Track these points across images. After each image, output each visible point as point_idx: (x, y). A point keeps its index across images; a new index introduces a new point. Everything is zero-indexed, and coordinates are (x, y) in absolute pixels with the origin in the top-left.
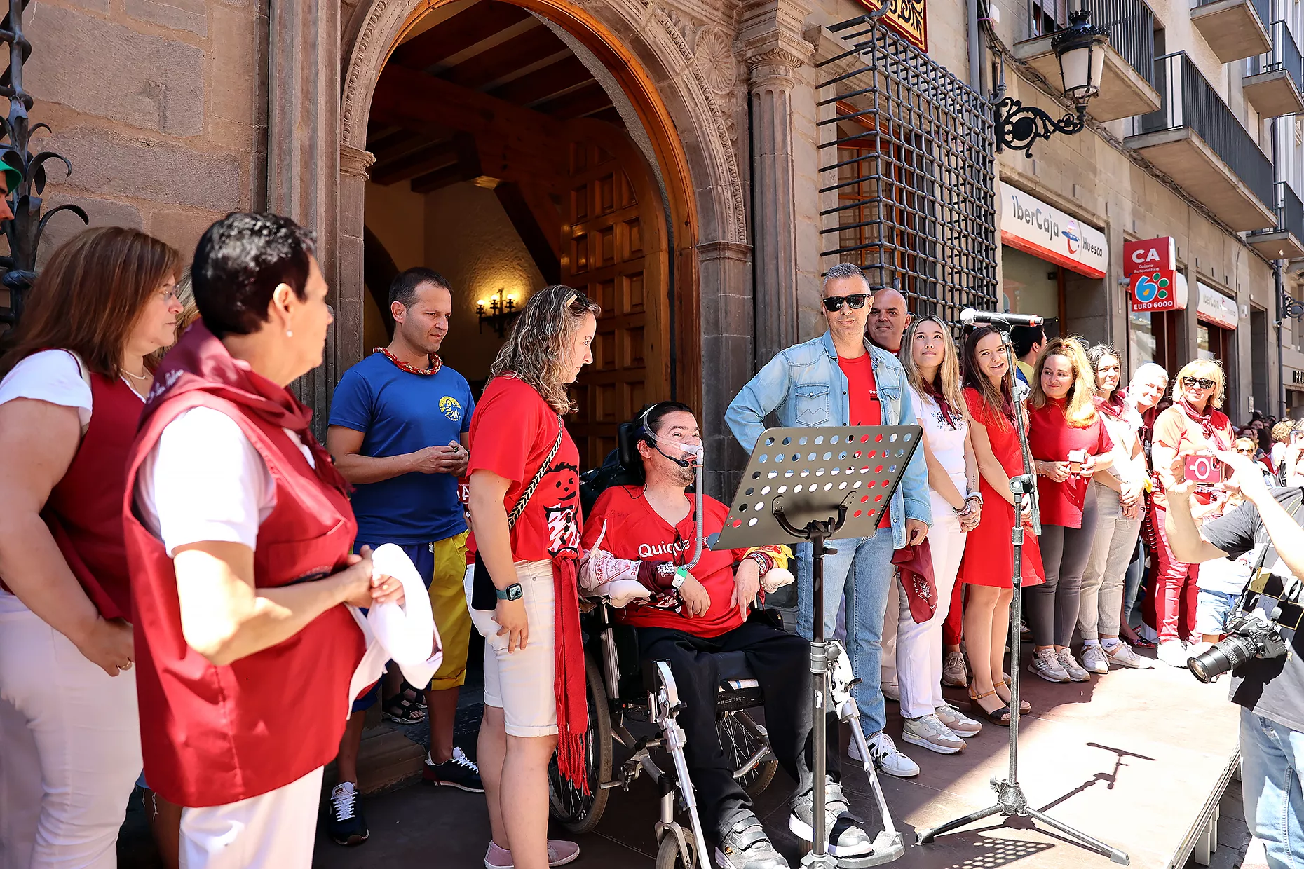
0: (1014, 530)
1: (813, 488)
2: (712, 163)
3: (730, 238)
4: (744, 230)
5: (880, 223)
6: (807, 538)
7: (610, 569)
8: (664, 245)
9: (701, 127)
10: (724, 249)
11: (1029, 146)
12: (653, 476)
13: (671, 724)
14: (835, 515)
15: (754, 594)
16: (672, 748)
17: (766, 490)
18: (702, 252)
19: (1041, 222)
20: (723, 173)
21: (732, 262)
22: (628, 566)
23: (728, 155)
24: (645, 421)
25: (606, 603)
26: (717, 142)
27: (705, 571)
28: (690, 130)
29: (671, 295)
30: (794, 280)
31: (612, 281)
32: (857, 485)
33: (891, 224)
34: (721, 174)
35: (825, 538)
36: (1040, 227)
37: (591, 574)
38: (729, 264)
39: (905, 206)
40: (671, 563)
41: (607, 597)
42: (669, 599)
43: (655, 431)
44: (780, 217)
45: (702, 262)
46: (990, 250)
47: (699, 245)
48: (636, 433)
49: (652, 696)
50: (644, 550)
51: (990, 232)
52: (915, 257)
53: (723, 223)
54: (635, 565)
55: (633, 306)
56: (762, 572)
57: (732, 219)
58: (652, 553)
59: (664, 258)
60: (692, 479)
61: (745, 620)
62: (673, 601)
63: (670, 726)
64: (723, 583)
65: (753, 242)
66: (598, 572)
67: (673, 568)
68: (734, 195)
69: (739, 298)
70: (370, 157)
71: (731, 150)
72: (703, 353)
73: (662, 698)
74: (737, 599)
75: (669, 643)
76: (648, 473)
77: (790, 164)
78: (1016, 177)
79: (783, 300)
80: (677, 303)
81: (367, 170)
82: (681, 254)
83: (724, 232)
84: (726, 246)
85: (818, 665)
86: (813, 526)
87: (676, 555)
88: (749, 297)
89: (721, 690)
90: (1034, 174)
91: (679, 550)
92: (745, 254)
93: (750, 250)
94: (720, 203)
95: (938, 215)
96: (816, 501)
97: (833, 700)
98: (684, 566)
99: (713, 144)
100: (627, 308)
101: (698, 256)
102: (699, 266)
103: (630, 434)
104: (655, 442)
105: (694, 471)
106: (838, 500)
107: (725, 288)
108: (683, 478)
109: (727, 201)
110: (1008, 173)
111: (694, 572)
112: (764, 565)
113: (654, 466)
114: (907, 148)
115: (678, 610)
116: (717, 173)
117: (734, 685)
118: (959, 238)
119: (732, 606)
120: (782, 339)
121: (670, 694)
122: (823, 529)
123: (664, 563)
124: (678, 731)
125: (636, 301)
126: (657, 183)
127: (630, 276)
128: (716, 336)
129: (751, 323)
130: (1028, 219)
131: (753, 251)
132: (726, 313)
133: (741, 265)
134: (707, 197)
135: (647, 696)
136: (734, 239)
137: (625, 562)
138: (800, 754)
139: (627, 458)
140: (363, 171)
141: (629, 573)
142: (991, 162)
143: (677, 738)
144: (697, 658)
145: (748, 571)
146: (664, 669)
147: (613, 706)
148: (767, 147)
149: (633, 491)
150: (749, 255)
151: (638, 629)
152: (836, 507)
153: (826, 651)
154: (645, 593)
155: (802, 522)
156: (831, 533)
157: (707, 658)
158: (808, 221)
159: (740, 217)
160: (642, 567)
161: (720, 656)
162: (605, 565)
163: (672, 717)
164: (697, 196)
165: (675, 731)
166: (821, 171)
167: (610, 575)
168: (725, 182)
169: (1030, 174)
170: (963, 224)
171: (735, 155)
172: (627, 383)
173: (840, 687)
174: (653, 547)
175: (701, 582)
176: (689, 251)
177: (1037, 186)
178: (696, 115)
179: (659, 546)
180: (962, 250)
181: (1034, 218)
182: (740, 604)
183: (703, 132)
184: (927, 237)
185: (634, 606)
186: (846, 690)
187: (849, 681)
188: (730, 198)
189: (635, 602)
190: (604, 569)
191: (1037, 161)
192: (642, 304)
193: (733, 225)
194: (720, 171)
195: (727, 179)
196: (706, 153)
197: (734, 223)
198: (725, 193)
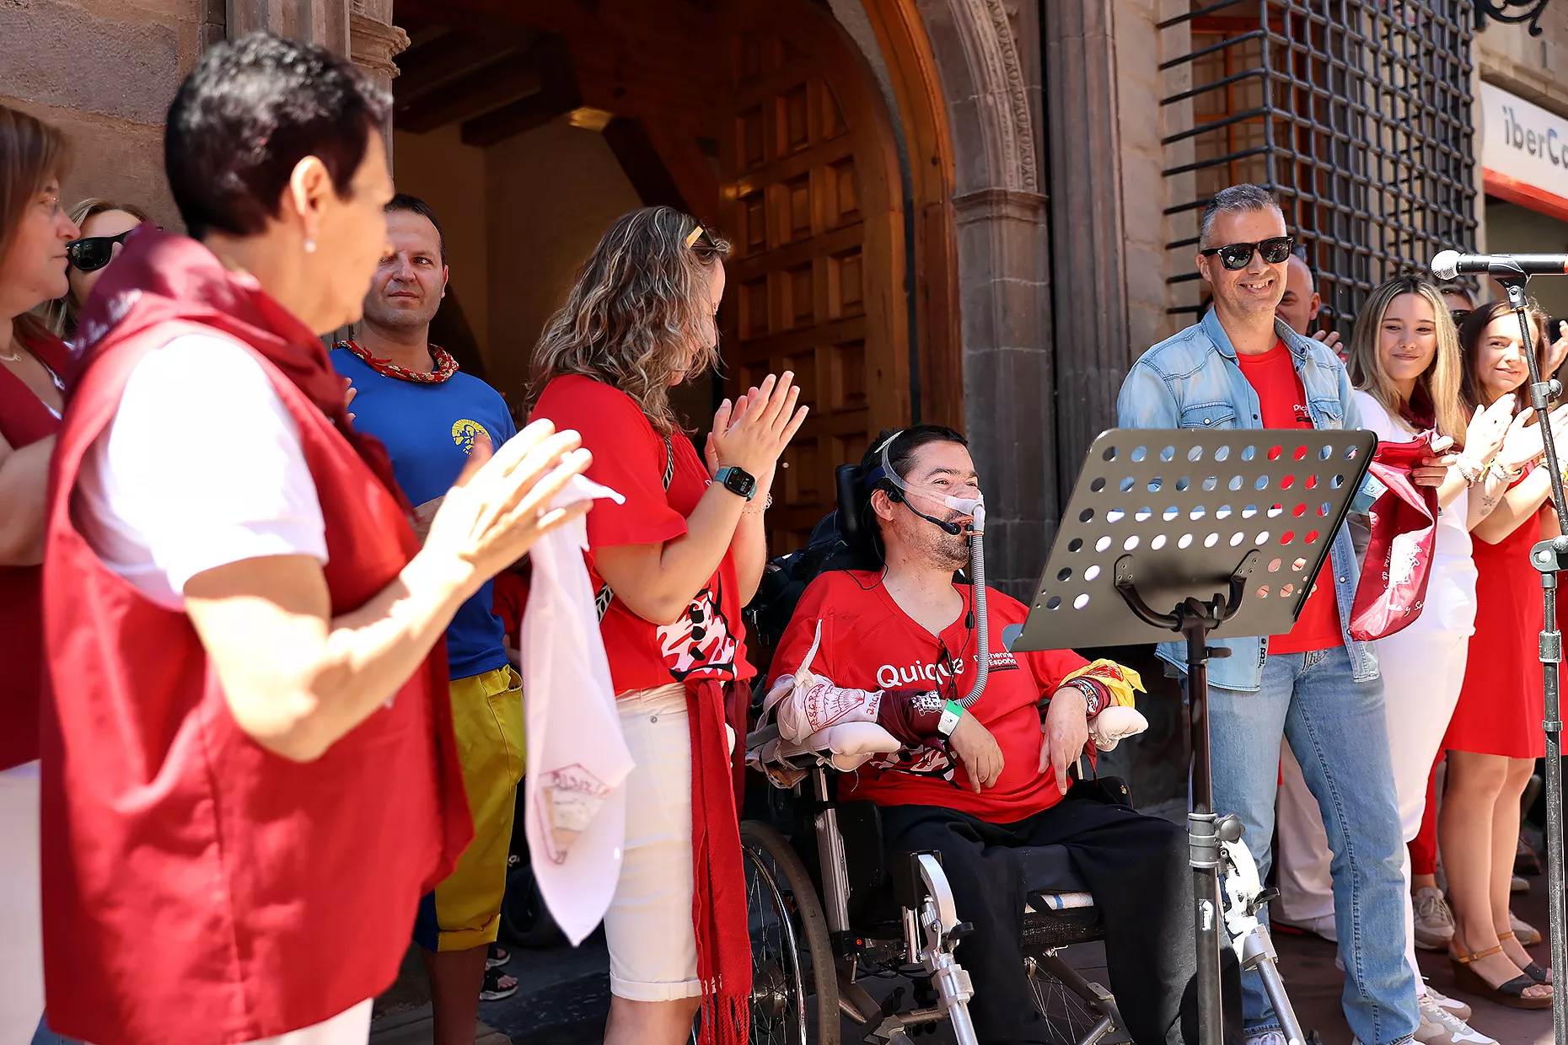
0: (1542, 637)
1: (1185, 541)
2: (977, 55)
3: (1008, 183)
4: (1032, 168)
5: (1267, 152)
6: (1175, 630)
7: (831, 704)
8: (897, 199)
10: (998, 203)
11: (1535, 14)
12: (897, 553)
13: (945, 962)
14: (1225, 591)
15: (1079, 746)
16: (949, 1003)
17: (1103, 544)
18: (961, 210)
19: (1557, 153)
20: (995, 71)
21: (1013, 224)
22: (860, 699)
23: (1003, 40)
24: (885, 458)
25: (824, 765)
26: (984, 18)
27: (993, 710)
29: (909, 283)
30: (1120, 252)
31: (808, 266)
32: (1262, 538)
33: (1286, 153)
34: (992, 73)
35: (1208, 630)
36: (1555, 161)
37: (798, 715)
38: (1007, 228)
39: (1312, 122)
40: (935, 694)
41: (827, 753)
42: (933, 756)
43: (902, 473)
44: (1095, 143)
45: (961, 225)
46: (1463, 199)
47: (956, 197)
48: (868, 478)
49: (910, 915)
50: (887, 675)
51: (1463, 166)
52: (1331, 210)
53: (996, 157)
54: (872, 699)
55: (845, 306)
56: (1091, 710)
57: (1012, 150)
58: (900, 679)
59: (896, 221)
60: (965, 557)
61: (1064, 791)
62: (939, 761)
63: (945, 966)
64: (1026, 730)
65: (1049, 190)
66: (809, 710)
67: (938, 700)
68: (1015, 109)
69: (1025, 285)
70: (401, 35)
71: (1009, 31)
72: (966, 380)
73: (928, 917)
74: (1049, 757)
75: (937, 826)
76: (888, 547)
77: (1110, 52)
78: (1510, 74)
79: (1101, 286)
80: (920, 299)
81: (394, 59)
82: (925, 214)
83: (998, 172)
84: (1003, 198)
85: (1202, 853)
86: (1186, 608)
87: (941, 682)
88: (1042, 283)
89: (1029, 910)
90: (1544, 65)
91: (946, 674)
92: (1035, 210)
93: (1043, 203)
94: (991, 124)
95: (1372, 138)
96: (1191, 567)
97: (1227, 929)
98: (958, 701)
99: (978, 22)
100: (835, 310)
101: (955, 216)
102: (958, 234)
103: (858, 479)
104: (903, 492)
105: (968, 542)
106: (1228, 566)
107: (1001, 269)
108: (949, 555)
109: (1002, 119)
110: (1495, 66)
111: (976, 711)
112: (1095, 699)
113: (898, 535)
114: (1315, 20)
115: (949, 776)
116: (986, 71)
117: (1051, 902)
118: (1408, 180)
119: (1043, 767)
120: (1101, 352)
121: (943, 909)
122: (1205, 614)
123: (923, 694)
124: (959, 975)
125: (851, 296)
126: (881, 96)
127: (839, 256)
128: (987, 350)
129: (1048, 327)
130: (1532, 146)
131: (1049, 205)
132: (1005, 311)
133: (1027, 228)
134: (970, 116)
135: (900, 916)
136: (1016, 185)
137: (853, 694)
138: (1174, 1022)
139: (852, 523)
140: (388, 60)
141: (863, 710)
142: (1466, 43)
143: (957, 985)
144: (985, 853)
145: (1068, 708)
146: (931, 867)
147: (839, 944)
148: (1070, 21)
149: (863, 578)
150: (1042, 212)
151: (881, 809)
152: (1226, 578)
153: (1217, 827)
154: (891, 743)
155: (1167, 603)
156: (1219, 622)
157: (1001, 854)
158: (1139, 154)
159: (1025, 146)
160: (885, 701)
161: (1026, 853)
162: (821, 699)
163: (945, 949)
164: (952, 114)
165: (953, 974)
166: (1163, 67)
167: (831, 714)
168: (999, 86)
169: (1536, 67)
170: (1416, 156)
171: (1016, 41)
172: (838, 437)
173: (1239, 907)
174: (902, 670)
175: (988, 726)
176: (940, 207)
177: (1549, 89)
179: (912, 668)
180: (1415, 197)
181: (1545, 146)
182: (1056, 765)
184: (1351, 177)
185: (873, 768)
186: (1249, 912)
187: (1254, 896)
188: (1008, 115)
189: (873, 764)
190: (820, 705)
191: (1549, 44)
192: (859, 303)
193: (1013, 161)
194: (991, 68)
195: (1002, 82)
196: (966, 37)
197: (1016, 158)
198: (999, 107)
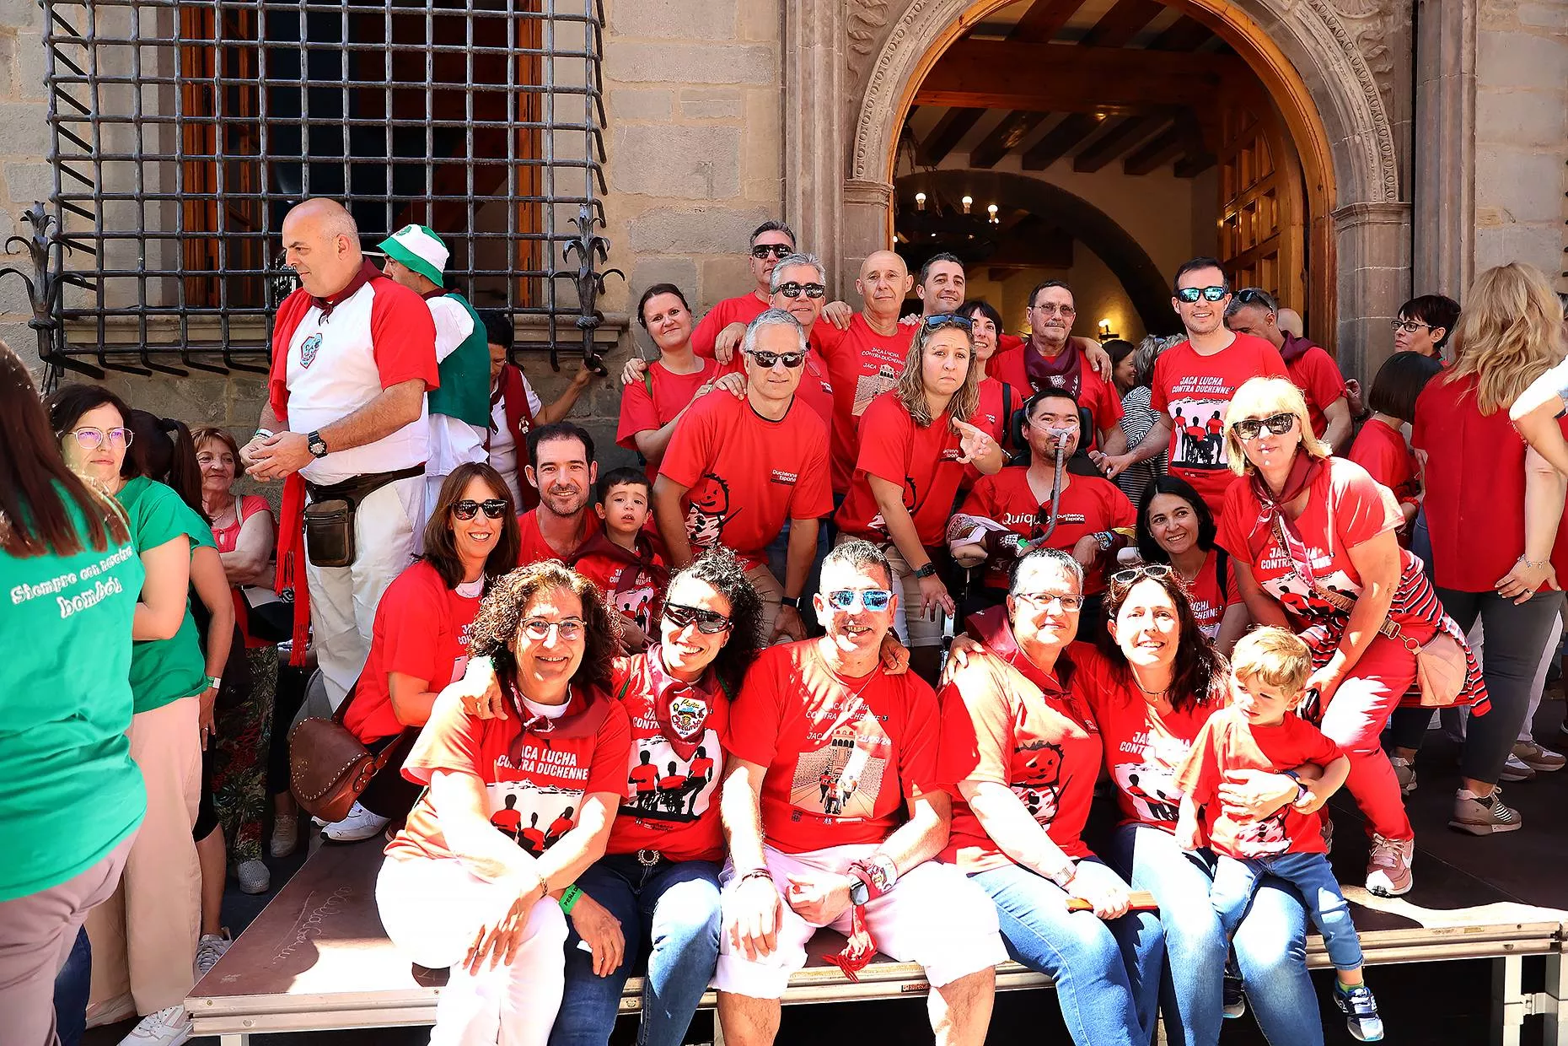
2: (1346, 108)
3: (1372, 198)
4: (1395, 185)
9: (1327, 67)
10: (1362, 213)
18: (1337, 220)
20: (1362, 118)
21: (1376, 226)
23: (1369, 94)
26: (1351, 81)
28: (1315, 74)
31: (1253, 266)
34: (1359, 120)
38: (1370, 230)
45: (1337, 232)
47: (1335, 211)
53: (1362, 180)
57: (1376, 173)
59: (1299, 232)
65: (1411, 197)
68: (1380, 142)
69: (1386, 270)
71: (1373, 85)
72: (1338, 341)
82: (1316, 225)
83: (1364, 191)
84: (1365, 209)
88: (1401, 268)
92: (1399, 213)
93: (1405, 208)
94: (1358, 156)
99: (1346, 85)
101: (1334, 226)
102: (1335, 237)
107: (1363, 259)
109: (1368, 152)
116: (1353, 118)
127: (1270, 258)
128: (1351, 320)
131: (1412, 208)
132: (1364, 291)
133: (1393, 229)
134: (1342, 152)
136: (1378, 199)
150: (1406, 216)
159: (1390, 169)
164: (1332, 150)
168: (1365, 128)
176: (1326, 219)
178: (1318, 54)
183: (1330, 74)
188: (1374, 148)
193: (1377, 180)
194: (1358, 116)
195: (1368, 125)
196: (1337, 97)
197: (1380, 178)
198: (1366, 143)
